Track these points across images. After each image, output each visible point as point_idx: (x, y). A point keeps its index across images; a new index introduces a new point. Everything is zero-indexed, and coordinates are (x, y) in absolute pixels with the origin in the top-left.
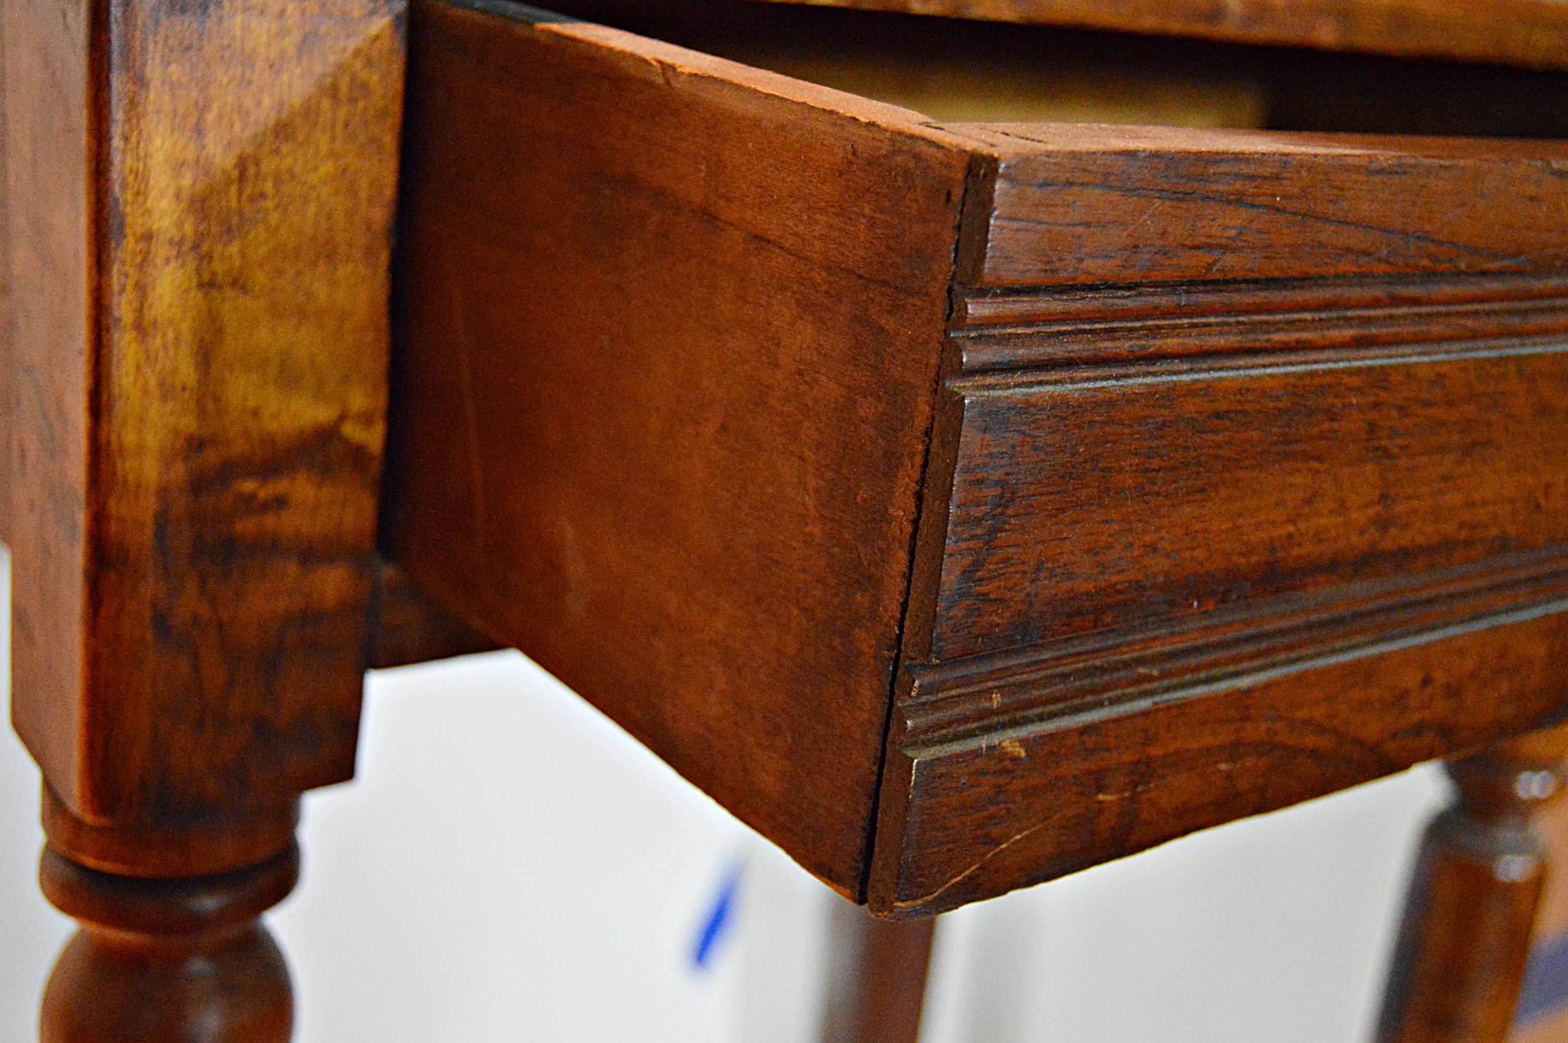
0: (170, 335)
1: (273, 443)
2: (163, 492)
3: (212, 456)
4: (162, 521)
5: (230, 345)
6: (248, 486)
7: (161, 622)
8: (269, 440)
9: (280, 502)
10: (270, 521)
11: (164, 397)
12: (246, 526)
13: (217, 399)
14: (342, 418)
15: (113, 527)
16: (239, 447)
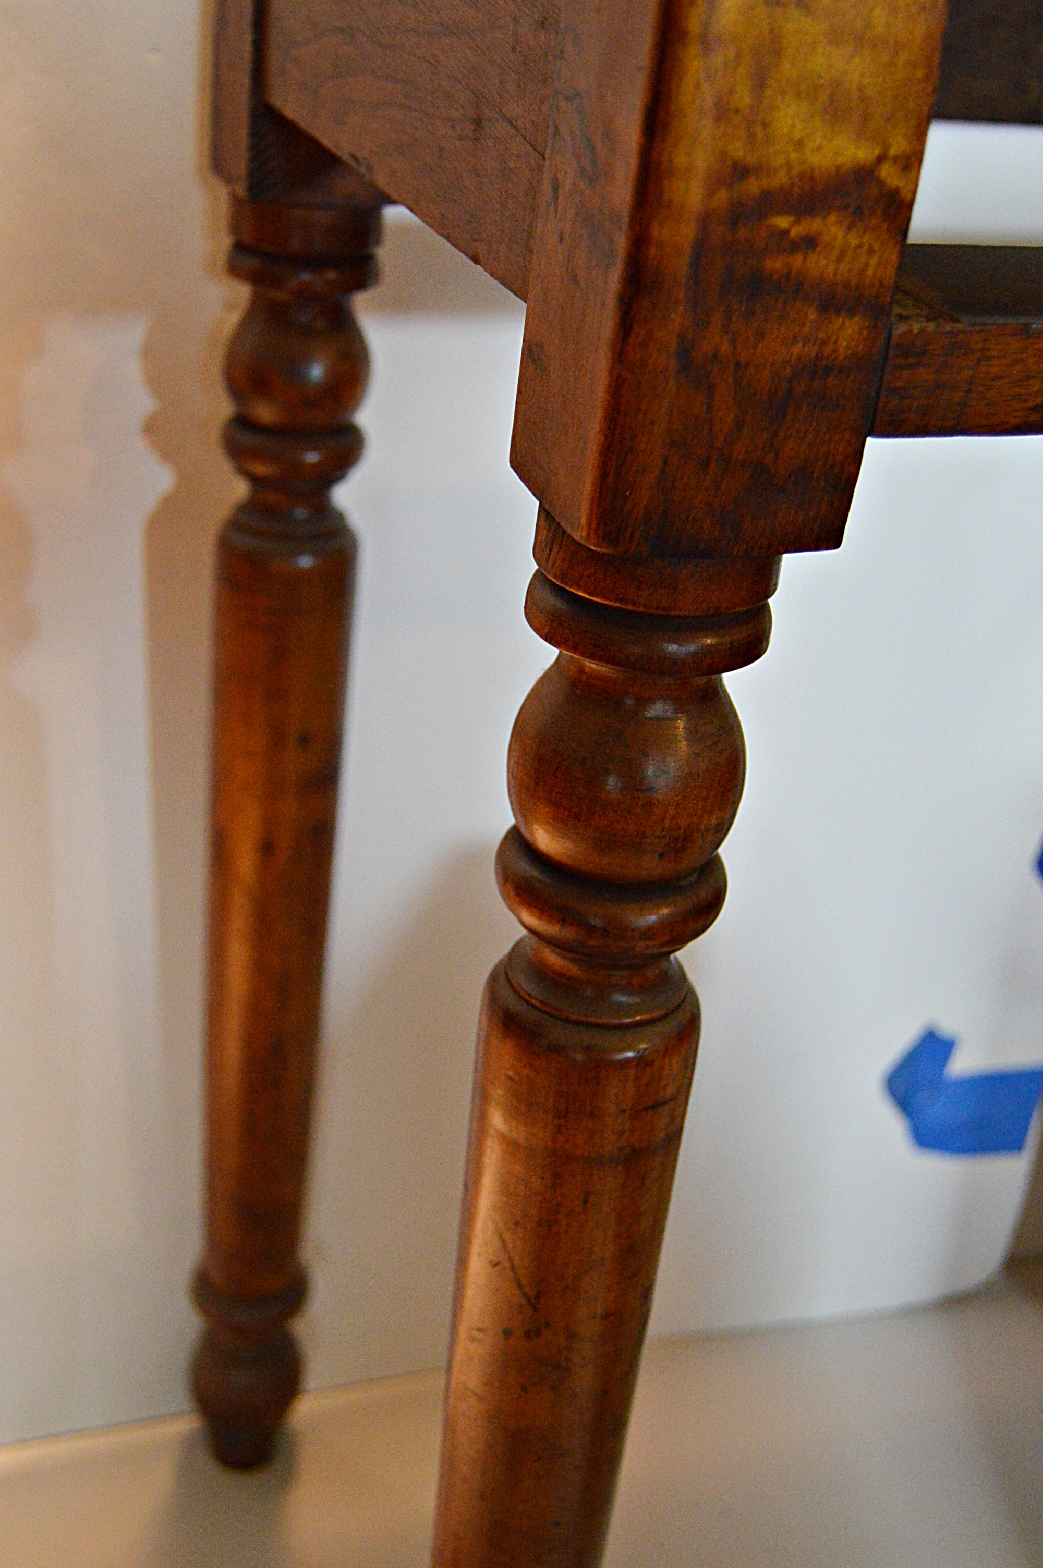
0: (732, 53)
1: (812, 178)
2: (705, 219)
3: (753, 187)
4: (700, 247)
5: (787, 69)
6: (782, 222)
7: (685, 354)
8: (808, 176)
9: (810, 243)
10: (797, 261)
11: (718, 119)
12: (775, 264)
13: (765, 125)
14: (880, 159)
15: (653, 251)
16: (780, 179)
